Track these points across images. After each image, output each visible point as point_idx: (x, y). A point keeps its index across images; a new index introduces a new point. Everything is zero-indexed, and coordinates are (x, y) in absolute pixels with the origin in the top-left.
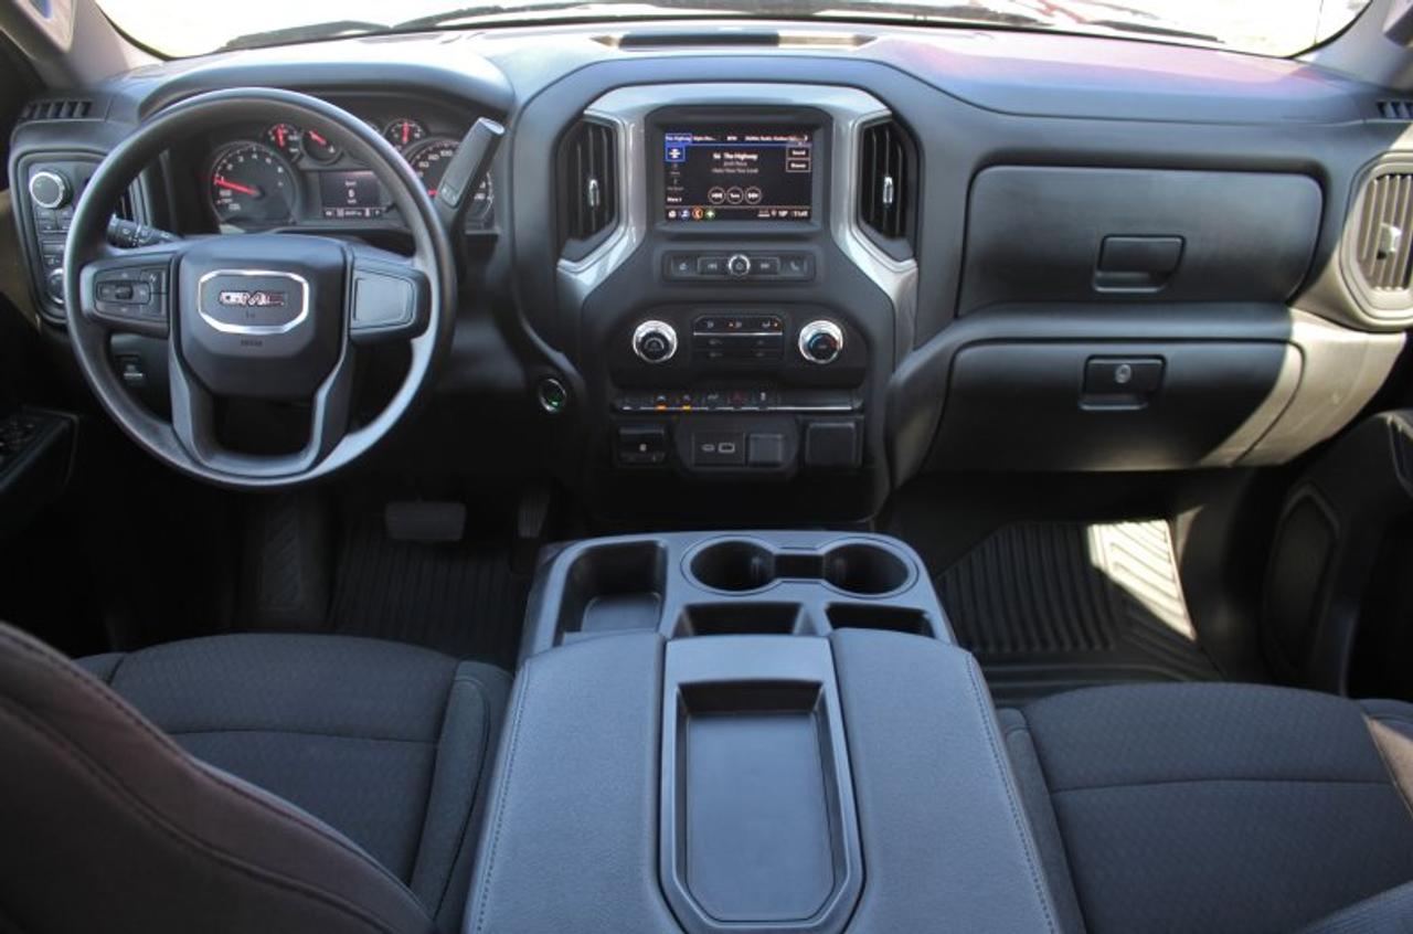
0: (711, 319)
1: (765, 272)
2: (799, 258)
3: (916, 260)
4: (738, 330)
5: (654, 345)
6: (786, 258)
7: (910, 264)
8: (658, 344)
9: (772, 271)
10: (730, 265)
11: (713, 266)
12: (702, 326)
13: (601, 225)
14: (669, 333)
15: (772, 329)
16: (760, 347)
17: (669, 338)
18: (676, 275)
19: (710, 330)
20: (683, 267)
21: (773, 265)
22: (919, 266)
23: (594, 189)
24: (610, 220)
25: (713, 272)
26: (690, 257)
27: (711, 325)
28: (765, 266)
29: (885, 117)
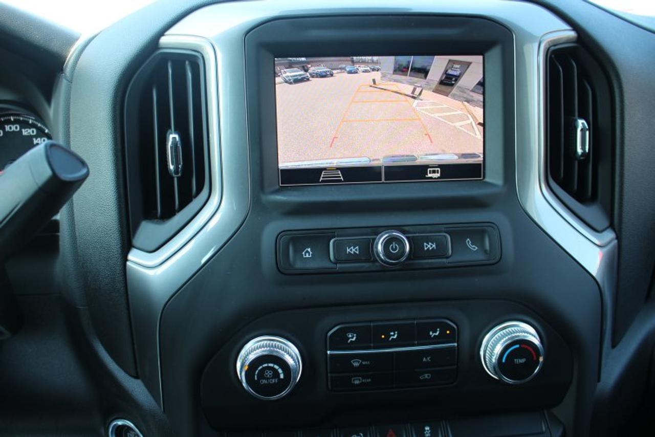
0: (352, 330)
1: (431, 254)
2: (478, 232)
3: (614, 230)
4: (395, 344)
5: (269, 374)
6: (459, 233)
7: (609, 235)
8: (276, 371)
9: (440, 252)
10: (380, 247)
11: (353, 250)
12: (339, 341)
13: (186, 199)
14: (291, 353)
15: (442, 338)
16: (427, 365)
17: (290, 361)
18: (299, 265)
19: (353, 346)
20: (308, 253)
21: (441, 246)
22: (618, 238)
23: (175, 144)
24: (200, 189)
25: (353, 259)
26: (319, 238)
27: (352, 337)
28: (430, 246)
29: (568, 41)
